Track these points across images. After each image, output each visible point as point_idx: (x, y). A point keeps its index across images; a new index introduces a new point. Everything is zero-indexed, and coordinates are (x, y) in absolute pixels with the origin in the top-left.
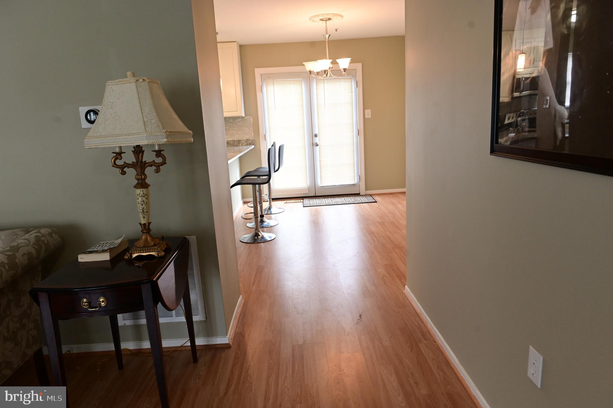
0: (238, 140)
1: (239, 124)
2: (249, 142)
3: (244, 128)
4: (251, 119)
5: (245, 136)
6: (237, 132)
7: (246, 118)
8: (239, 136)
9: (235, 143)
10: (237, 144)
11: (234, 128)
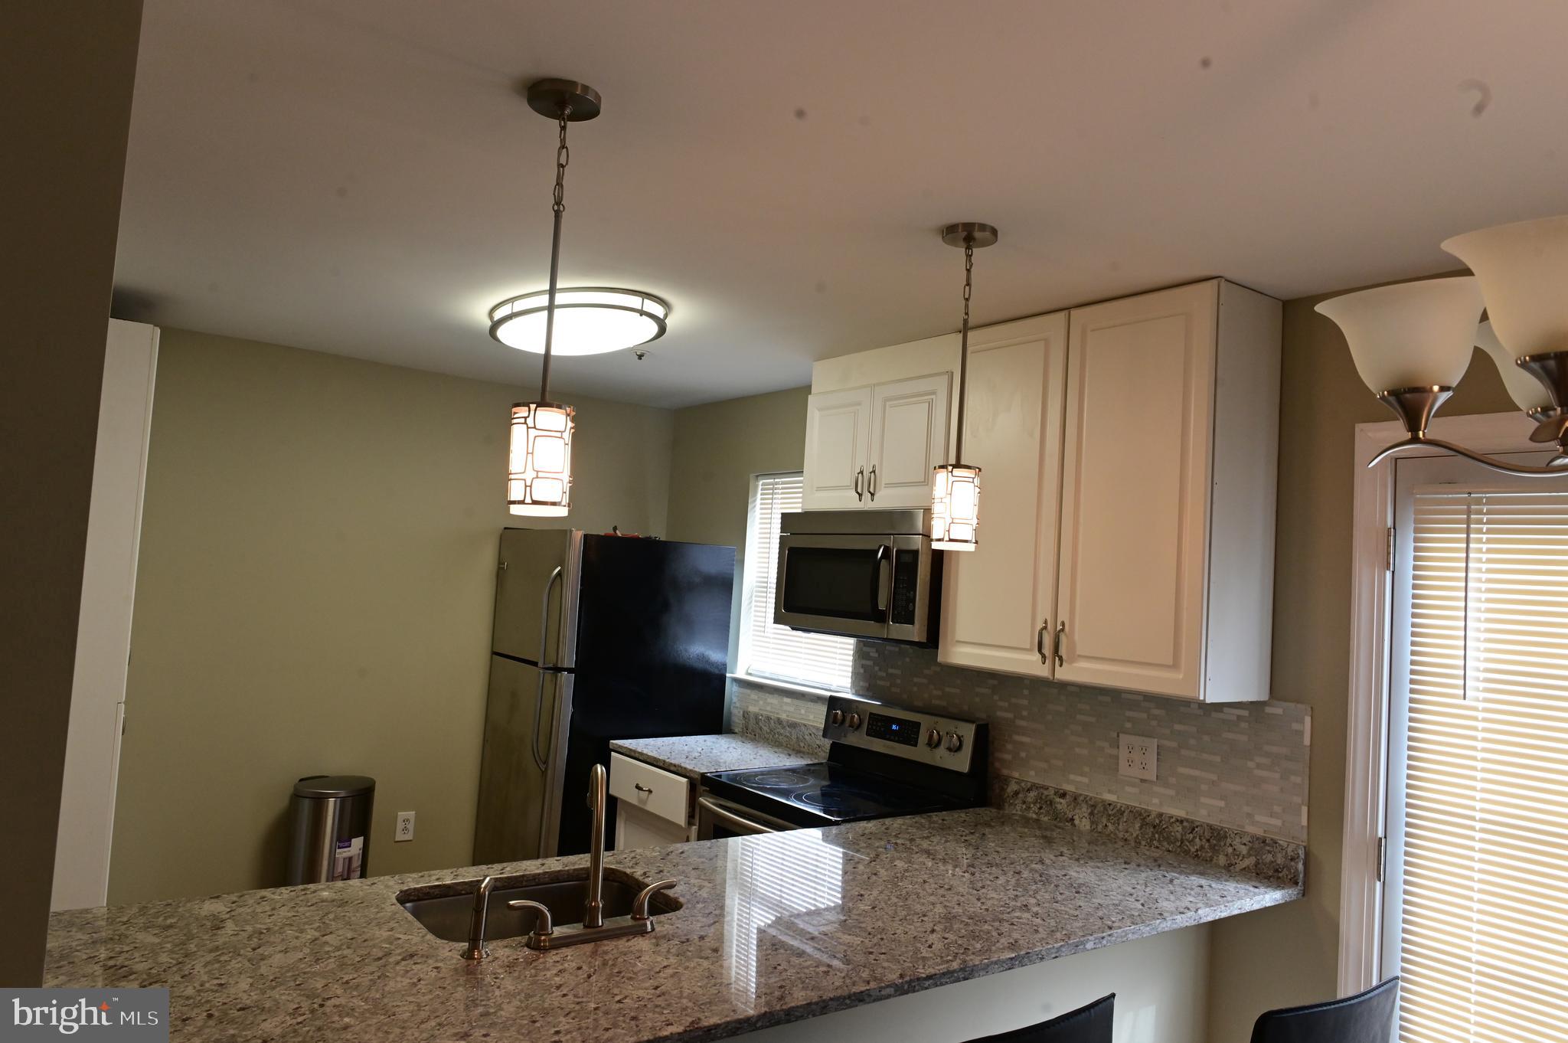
0: (1211, 827)
1: (1231, 736)
2: (1269, 858)
3: (1259, 766)
4: (1302, 722)
5: (1258, 818)
6: (1214, 777)
7: (1277, 710)
8: (1222, 804)
9: (1191, 841)
10: (1202, 847)
11: (1205, 756)
